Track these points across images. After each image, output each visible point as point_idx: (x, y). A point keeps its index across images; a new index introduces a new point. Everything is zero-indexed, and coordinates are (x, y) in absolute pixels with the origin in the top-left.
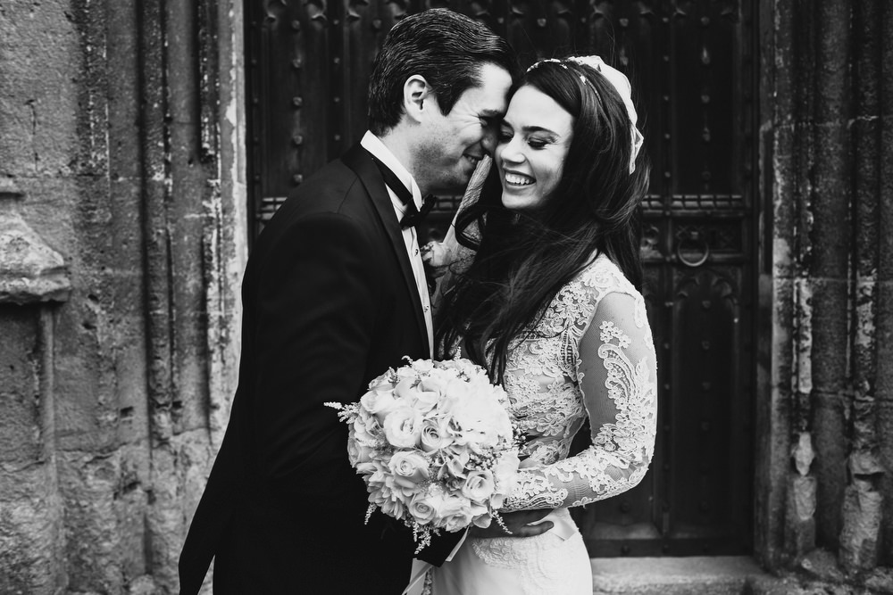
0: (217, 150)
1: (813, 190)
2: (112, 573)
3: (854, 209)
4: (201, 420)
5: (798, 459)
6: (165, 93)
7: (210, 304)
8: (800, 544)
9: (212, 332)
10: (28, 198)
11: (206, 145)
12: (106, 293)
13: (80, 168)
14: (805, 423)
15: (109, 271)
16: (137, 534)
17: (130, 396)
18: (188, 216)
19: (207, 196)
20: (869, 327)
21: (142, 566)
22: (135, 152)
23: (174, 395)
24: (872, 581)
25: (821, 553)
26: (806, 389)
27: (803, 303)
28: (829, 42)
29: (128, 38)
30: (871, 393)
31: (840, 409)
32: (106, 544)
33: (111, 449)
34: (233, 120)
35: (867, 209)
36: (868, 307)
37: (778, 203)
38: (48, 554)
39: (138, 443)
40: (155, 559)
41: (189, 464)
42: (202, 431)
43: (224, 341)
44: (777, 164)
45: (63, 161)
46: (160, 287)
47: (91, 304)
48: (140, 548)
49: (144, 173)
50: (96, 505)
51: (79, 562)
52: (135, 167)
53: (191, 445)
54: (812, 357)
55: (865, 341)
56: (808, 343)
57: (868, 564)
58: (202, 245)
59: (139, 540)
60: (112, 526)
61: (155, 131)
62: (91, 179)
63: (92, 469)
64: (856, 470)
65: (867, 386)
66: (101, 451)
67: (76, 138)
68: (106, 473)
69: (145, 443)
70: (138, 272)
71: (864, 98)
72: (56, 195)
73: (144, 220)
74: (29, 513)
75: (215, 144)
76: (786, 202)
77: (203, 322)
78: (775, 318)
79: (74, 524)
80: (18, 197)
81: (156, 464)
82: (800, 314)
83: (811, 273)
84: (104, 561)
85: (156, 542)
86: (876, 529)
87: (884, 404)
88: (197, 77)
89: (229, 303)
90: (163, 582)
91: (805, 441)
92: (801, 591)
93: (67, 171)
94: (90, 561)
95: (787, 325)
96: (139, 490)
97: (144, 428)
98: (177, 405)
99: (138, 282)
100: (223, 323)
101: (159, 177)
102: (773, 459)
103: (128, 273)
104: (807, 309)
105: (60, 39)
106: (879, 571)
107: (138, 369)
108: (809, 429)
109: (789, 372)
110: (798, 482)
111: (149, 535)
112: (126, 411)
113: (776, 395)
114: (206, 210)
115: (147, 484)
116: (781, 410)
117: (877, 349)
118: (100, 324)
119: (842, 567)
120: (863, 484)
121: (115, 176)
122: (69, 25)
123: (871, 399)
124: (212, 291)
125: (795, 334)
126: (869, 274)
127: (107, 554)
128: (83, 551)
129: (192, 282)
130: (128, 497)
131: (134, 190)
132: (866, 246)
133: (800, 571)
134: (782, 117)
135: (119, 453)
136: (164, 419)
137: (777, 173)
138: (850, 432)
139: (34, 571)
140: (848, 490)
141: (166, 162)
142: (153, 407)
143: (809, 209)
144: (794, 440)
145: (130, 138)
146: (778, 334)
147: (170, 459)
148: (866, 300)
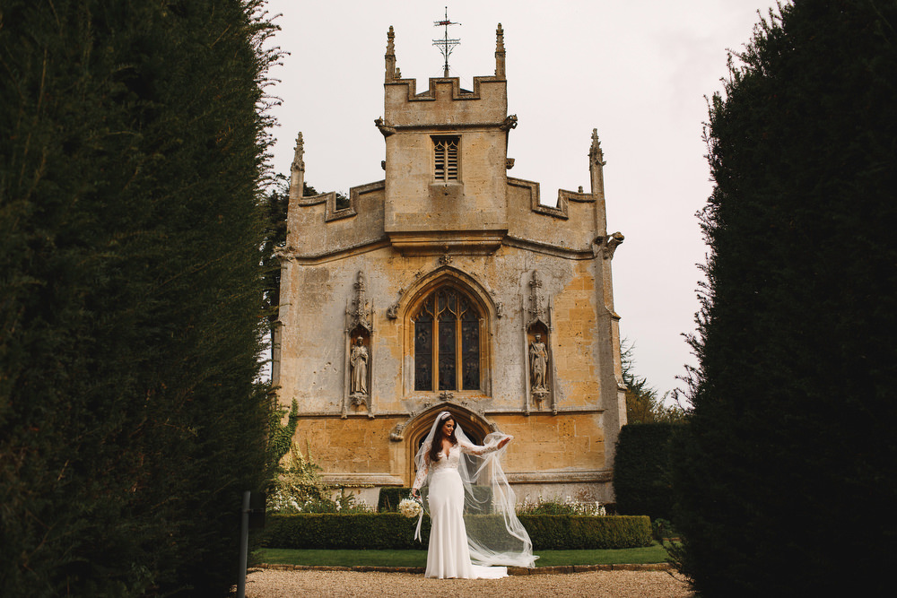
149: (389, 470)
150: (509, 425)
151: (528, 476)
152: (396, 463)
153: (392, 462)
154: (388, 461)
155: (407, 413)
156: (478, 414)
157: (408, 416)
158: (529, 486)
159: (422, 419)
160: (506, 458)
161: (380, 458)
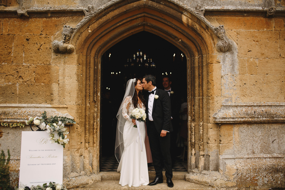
0: (97, 100)
1: (194, 108)
2: (78, 169)
3: (199, 111)
4: (92, 145)
5: (192, 153)
6: (89, 91)
7: (95, 126)
8: (193, 167)
9: (95, 130)
10: (69, 108)
11: (95, 100)
12: (80, 123)
13: (77, 104)
14: (193, 147)
15: (80, 120)
16: (82, 164)
17: (82, 140)
18: (92, 111)
19: (95, 108)
20: (202, 130)
21: (83, 169)
22: (85, 101)
23: (89, 141)
24: (203, 172)
25: (196, 169)
26: (193, 141)
27: (193, 127)
28: (196, 85)
29: (84, 83)
30: (202, 141)
31: (198, 144)
32: (78, 164)
33: (79, 149)
34: (99, 95)
35: (201, 112)
36: (201, 127)
37: (189, 110)
38: (69, 165)
39: (83, 148)
40: (85, 168)
41: (90, 153)
42: (93, 147)
43: (97, 132)
44: (189, 104)
45: (74, 102)
46: (87, 123)
47: (78, 125)
48: (82, 166)
49: (86, 104)
50: (77, 158)
51: (73, 167)
52: (84, 103)
53: (91, 149)
54: (194, 136)
55: (201, 133)
56: (193, 133)
57: (202, 170)
58: (94, 116)
59: (82, 165)
60: (79, 161)
61: (88, 98)
62: (79, 105)
63: (76, 152)
64: (201, 154)
65: (202, 140)
66: (78, 149)
67: (77, 99)
68: (78, 153)
69: (84, 148)
70: (84, 120)
71: (200, 94)
72: (73, 108)
73: (85, 112)
74: (67, 158)
75: (96, 99)
76: (190, 110)
77: (94, 128)
78: (189, 129)
79: (73, 161)
80: (67, 108)
81: (85, 152)
82: (192, 129)
83: (194, 122)
84: (77, 167)
85: (85, 165)
86: (204, 164)
87: (205, 143)
88: (94, 88)
89: (97, 126)
90: (86, 172)
91: (193, 149)
92: (192, 175)
93: (75, 104)
94: (75, 167)
95: (191, 130)
96: (82, 156)
97: (84, 146)
98: (89, 142)
99: (84, 122)
100: (97, 129)
101: (88, 105)
102: (189, 154)
103: (83, 120)
104: (193, 128)
105: (75, 84)
106: (204, 171)
107: (84, 136)
108: (194, 148)
109: (191, 138)
110: (192, 157)
111: (84, 164)
112: (81, 143)
113: (189, 142)
114: (95, 110)
115: (84, 155)
116: (190, 145)
117: (203, 134)
118: (79, 128)
119: (198, 171)
120: (201, 157)
121: (82, 105)
122: (77, 82)
123: (202, 142)
124: (95, 124)
125: (192, 132)
126: (202, 122)
127: (78, 166)
128: (74, 165)
129: (92, 122)
130: (81, 157)
131: (84, 107)
132: (201, 118)
133: (193, 172)
134: (190, 96)
135: (80, 149)
136: (87, 144)
137: (189, 105)
138: (200, 148)
139: (67, 167)
140: (200, 158)
141: (89, 102)
142: (85, 142)
143: (193, 111)
144: (192, 150)
145: (84, 99)
146: (189, 132)
147: (88, 151)
148: (201, 126)
149: (50, 99)
150: (242, 30)
151: (272, 110)
152: (62, 89)
153: (55, 87)
154: (48, 85)
155: (81, 8)
156: (195, 12)
157: (81, 13)
158: (276, 126)
159: (104, 19)
160: (238, 83)
161: (37, 80)
